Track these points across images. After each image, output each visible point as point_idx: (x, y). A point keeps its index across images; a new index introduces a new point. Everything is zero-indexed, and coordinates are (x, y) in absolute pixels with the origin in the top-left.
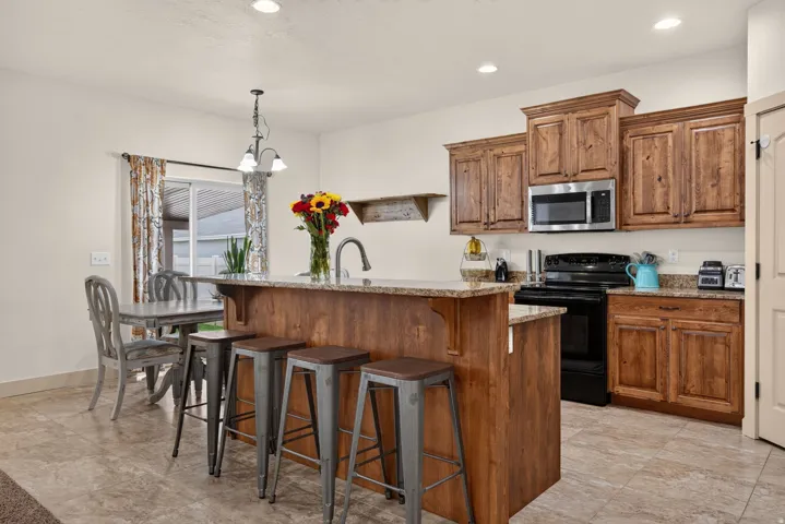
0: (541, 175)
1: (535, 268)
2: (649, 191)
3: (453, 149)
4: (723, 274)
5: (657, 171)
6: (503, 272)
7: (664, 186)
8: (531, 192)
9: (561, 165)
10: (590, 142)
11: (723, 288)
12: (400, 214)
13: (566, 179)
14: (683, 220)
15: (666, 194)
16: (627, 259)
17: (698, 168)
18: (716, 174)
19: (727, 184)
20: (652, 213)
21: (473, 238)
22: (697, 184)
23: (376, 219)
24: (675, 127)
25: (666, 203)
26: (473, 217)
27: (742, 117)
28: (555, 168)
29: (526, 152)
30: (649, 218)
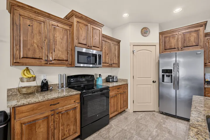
0: (79, 43)
1: (63, 82)
2: (105, 57)
5: (107, 52)
7: (108, 56)
8: (77, 49)
10: (96, 37)
11: (114, 82)
13: (88, 48)
14: (111, 66)
15: (108, 58)
16: (93, 76)
17: (113, 53)
18: (115, 56)
19: (117, 58)
21: (27, 68)
22: (113, 57)
24: (110, 42)
25: (108, 61)
26: (37, 56)
27: (119, 44)
28: (84, 42)
29: (70, 30)
30: (105, 64)
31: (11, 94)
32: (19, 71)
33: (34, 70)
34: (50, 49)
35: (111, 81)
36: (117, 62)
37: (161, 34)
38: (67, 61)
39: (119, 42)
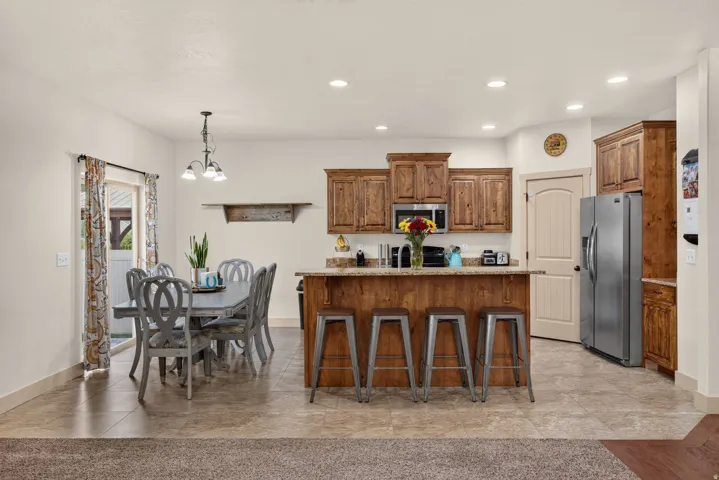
0: (400, 198)
1: (385, 256)
2: (463, 212)
3: (331, 173)
4: (495, 257)
5: (467, 201)
6: (361, 260)
7: (470, 210)
8: (395, 208)
9: (413, 192)
10: (432, 180)
11: (496, 265)
12: (268, 216)
13: (418, 201)
14: (479, 229)
15: (471, 213)
16: (441, 250)
17: (486, 201)
18: (495, 206)
19: (500, 210)
20: (464, 224)
21: (341, 236)
22: (486, 210)
23: (243, 219)
24: (475, 177)
25: (471, 218)
26: (347, 222)
27: (507, 178)
28: (410, 194)
29: (387, 181)
30: (462, 227)
31: (331, 262)
32: (334, 239)
33: (349, 238)
34: (361, 212)
35: (485, 262)
36: (501, 219)
37: (599, 143)
38: (384, 225)
39: (508, 172)
